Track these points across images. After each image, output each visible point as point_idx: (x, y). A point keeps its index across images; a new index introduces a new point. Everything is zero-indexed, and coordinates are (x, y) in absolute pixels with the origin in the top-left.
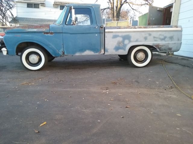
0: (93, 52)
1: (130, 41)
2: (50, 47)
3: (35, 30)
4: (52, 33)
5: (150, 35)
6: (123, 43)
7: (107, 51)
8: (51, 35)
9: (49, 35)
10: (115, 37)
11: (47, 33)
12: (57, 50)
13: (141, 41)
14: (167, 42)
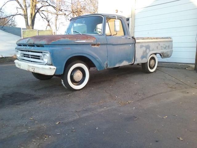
0: (128, 62)
1: (150, 51)
2: (97, 60)
3: (84, 41)
4: (98, 45)
5: (159, 44)
6: (146, 53)
7: (136, 61)
8: (97, 47)
9: (96, 46)
10: (141, 47)
11: (94, 45)
12: (103, 63)
13: (155, 50)
14: (167, 50)
